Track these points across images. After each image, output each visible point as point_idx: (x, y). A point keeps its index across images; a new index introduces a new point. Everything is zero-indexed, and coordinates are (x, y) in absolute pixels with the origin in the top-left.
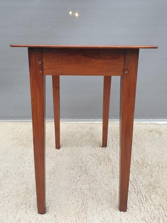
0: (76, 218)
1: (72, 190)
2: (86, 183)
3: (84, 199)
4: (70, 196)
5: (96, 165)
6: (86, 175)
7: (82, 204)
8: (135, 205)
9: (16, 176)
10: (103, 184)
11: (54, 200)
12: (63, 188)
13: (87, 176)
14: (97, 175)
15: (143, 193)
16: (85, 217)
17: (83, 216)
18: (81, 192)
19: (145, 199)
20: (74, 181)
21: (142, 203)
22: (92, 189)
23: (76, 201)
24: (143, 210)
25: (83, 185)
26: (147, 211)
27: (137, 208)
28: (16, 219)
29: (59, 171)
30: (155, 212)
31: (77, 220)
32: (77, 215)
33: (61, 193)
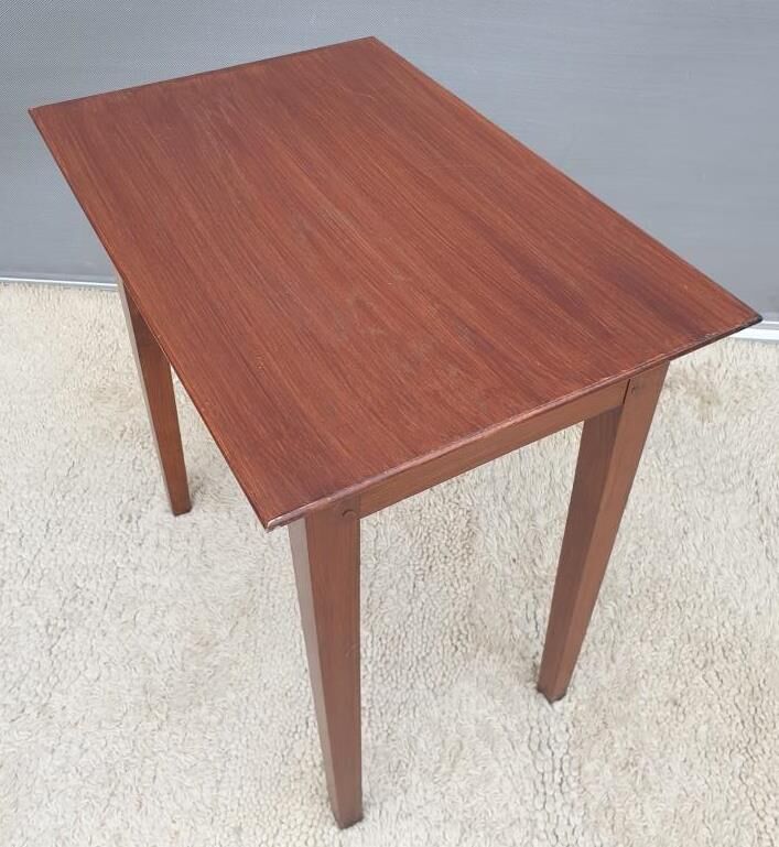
4: (297, 736)
5: (412, 574)
8: (518, 802)
9: (106, 617)
10: (422, 686)
11: (239, 755)
12: (276, 694)
13: (370, 639)
14: (410, 636)
15: (556, 752)
17: (331, 839)
19: (557, 776)
21: (545, 794)
24: (541, 826)
26: (554, 832)
27: (523, 814)
29: (268, 598)
30: (581, 839)
32: (312, 831)
33: (267, 722)
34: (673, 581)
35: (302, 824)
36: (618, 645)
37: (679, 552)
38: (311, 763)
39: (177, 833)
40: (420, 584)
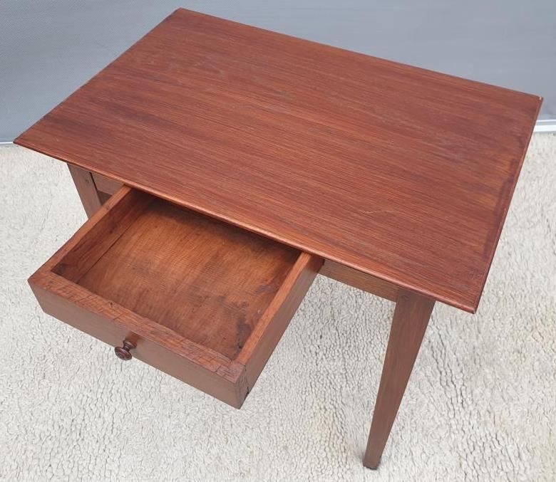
0: (325, 450)
1: (310, 378)
2: (337, 354)
3: (336, 402)
4: (307, 394)
5: (353, 295)
6: (335, 331)
7: (335, 415)
8: (439, 415)
10: (373, 358)
11: (277, 407)
14: (360, 330)
15: (457, 385)
16: (343, 450)
17: (339, 446)
18: (328, 381)
19: (460, 399)
20: (310, 351)
21: (454, 410)
22: (350, 375)
23: (320, 409)
24: (454, 427)
25: (331, 363)
26: (462, 429)
27: (443, 422)
28: (212, 457)
30: (478, 431)
31: (329, 457)
32: (327, 444)
33: (288, 387)
34: (507, 284)
35: (320, 441)
36: (481, 324)
37: (508, 266)
38: (318, 408)
39: (252, 452)
40: (360, 300)
